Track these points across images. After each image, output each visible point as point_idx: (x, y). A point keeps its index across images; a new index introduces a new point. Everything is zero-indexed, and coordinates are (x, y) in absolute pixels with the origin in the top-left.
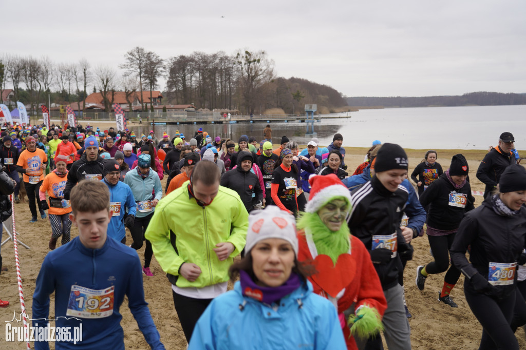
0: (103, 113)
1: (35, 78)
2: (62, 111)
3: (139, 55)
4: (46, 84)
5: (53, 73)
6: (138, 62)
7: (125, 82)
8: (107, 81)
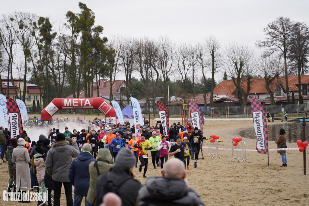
0: (237, 107)
1: (151, 65)
2: (184, 107)
3: (283, 27)
4: (164, 72)
5: (174, 57)
6: (282, 37)
7: (265, 65)
8: (242, 65)
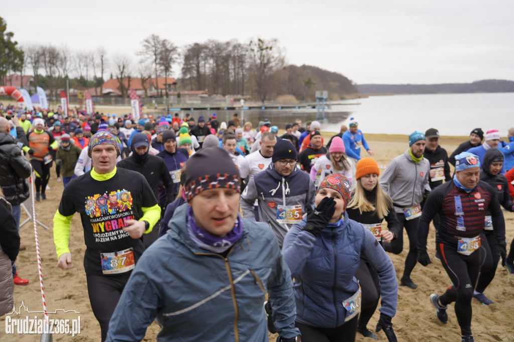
0: (120, 99)
1: (53, 64)
2: (80, 96)
3: (154, 42)
4: (64, 70)
5: (72, 59)
6: (154, 49)
7: (141, 68)
8: (124, 68)
